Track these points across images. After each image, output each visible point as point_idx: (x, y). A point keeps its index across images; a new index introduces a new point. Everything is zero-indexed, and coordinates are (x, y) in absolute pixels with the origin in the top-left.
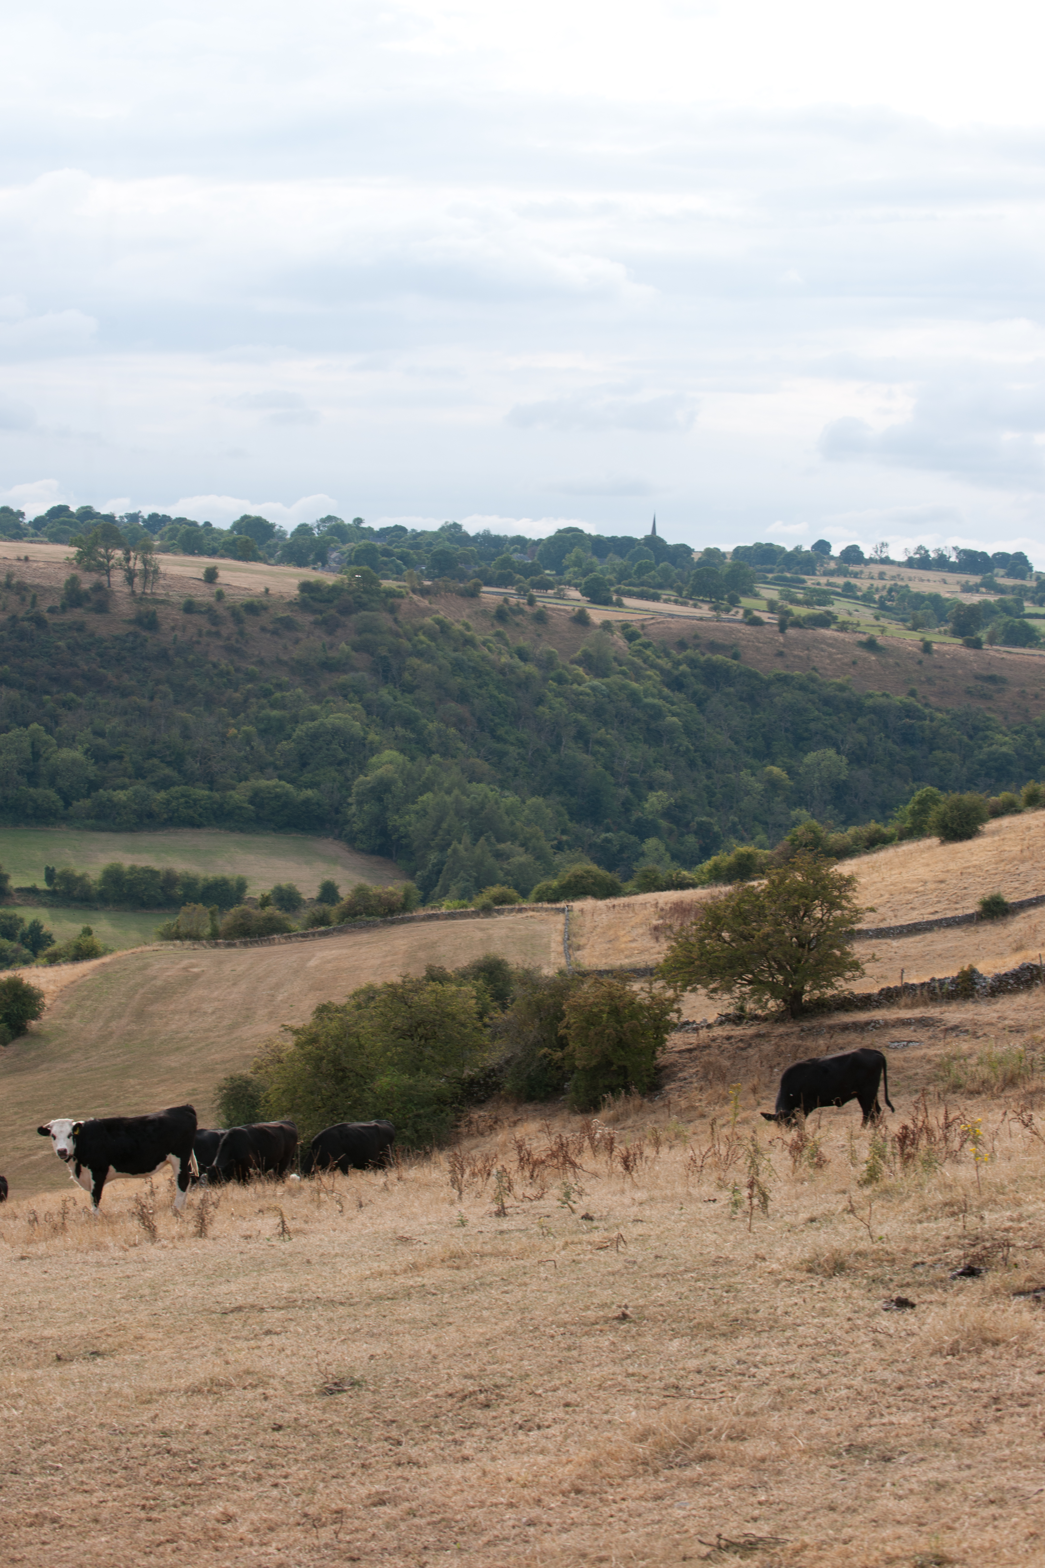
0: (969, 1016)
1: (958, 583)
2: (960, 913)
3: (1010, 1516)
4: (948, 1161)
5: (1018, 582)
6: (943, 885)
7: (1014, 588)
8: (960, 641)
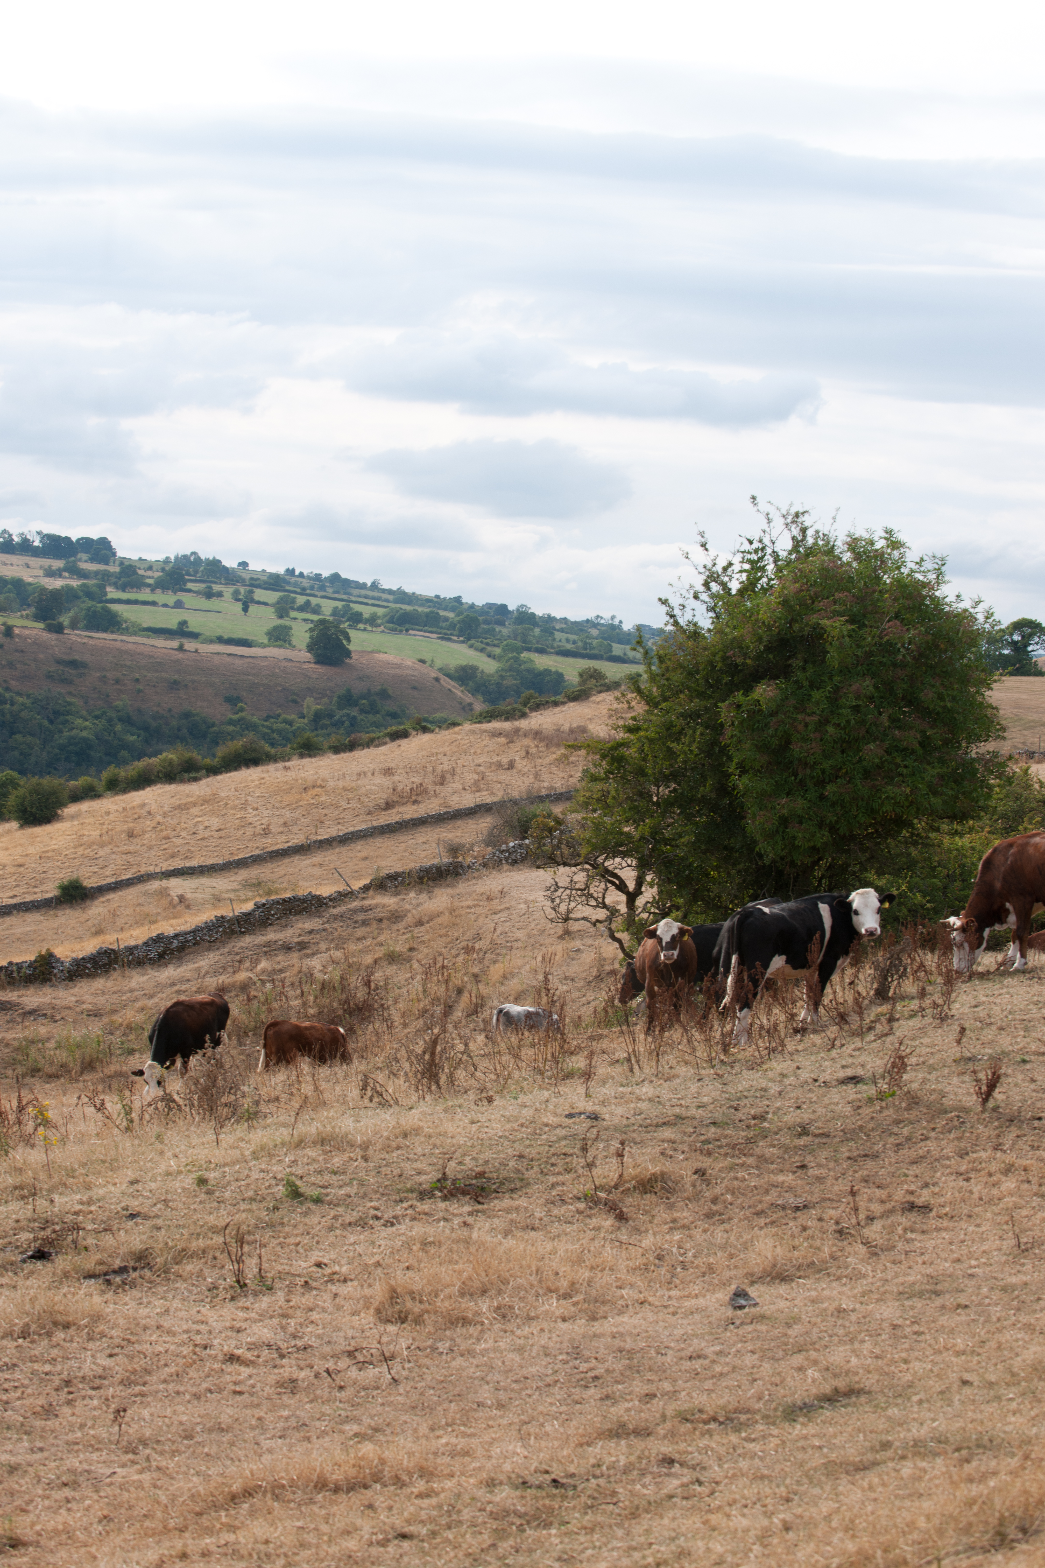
0: (47, 1000)
1: (41, 567)
2: (39, 897)
3: (83, 1499)
4: (22, 1144)
5: (101, 567)
6: (22, 869)
7: (97, 573)
8: (42, 626)
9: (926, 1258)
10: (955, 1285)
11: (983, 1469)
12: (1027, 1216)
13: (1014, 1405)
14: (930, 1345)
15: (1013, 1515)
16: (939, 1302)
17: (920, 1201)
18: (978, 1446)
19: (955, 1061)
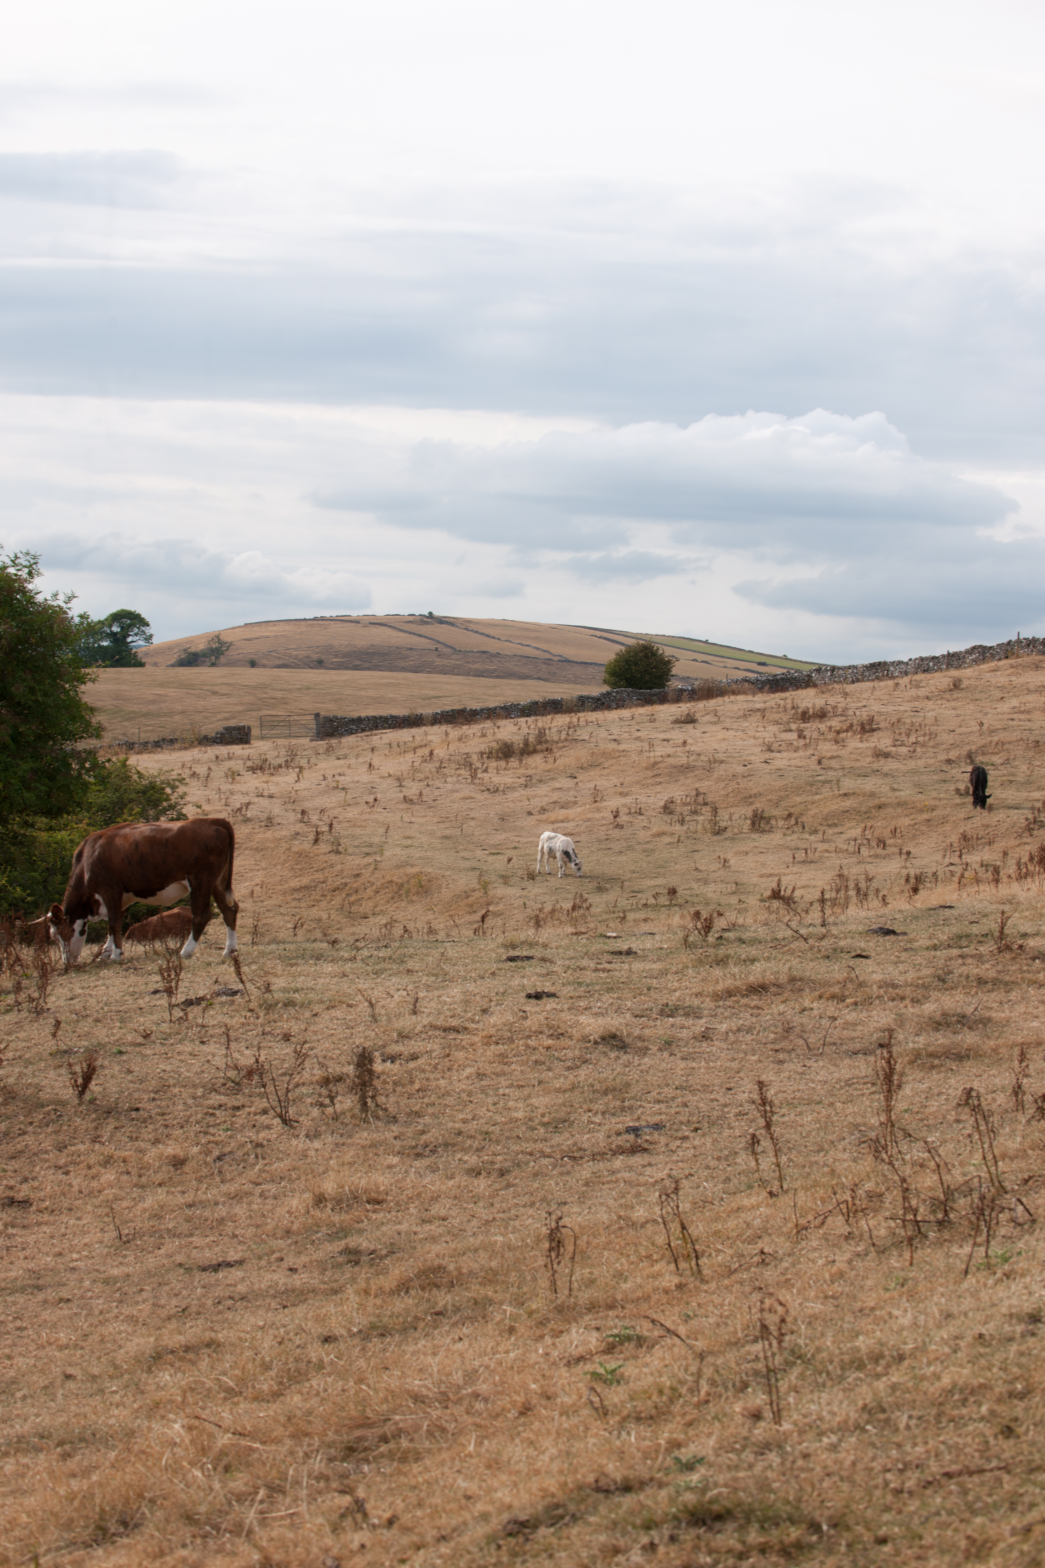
9: (28, 1252)
10: (57, 1279)
11: (85, 1463)
12: (128, 1208)
13: (117, 1398)
14: (33, 1340)
15: (113, 1508)
16: (41, 1296)
17: (20, 1196)
18: (82, 1440)
19: (51, 1054)
